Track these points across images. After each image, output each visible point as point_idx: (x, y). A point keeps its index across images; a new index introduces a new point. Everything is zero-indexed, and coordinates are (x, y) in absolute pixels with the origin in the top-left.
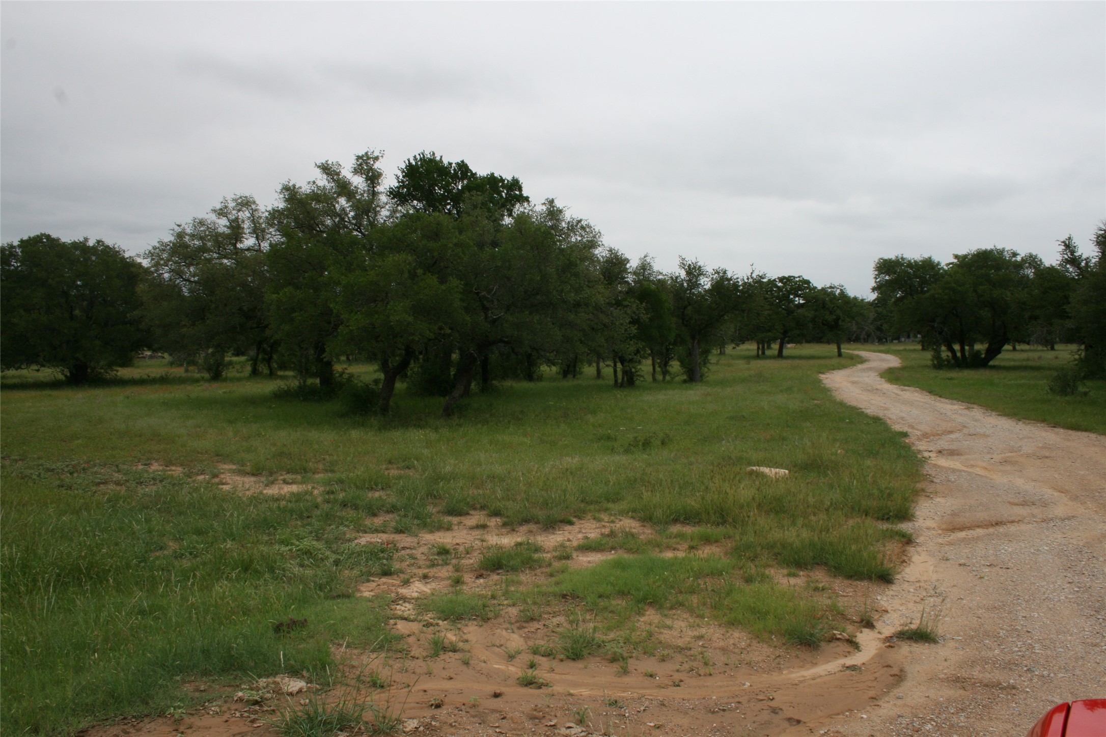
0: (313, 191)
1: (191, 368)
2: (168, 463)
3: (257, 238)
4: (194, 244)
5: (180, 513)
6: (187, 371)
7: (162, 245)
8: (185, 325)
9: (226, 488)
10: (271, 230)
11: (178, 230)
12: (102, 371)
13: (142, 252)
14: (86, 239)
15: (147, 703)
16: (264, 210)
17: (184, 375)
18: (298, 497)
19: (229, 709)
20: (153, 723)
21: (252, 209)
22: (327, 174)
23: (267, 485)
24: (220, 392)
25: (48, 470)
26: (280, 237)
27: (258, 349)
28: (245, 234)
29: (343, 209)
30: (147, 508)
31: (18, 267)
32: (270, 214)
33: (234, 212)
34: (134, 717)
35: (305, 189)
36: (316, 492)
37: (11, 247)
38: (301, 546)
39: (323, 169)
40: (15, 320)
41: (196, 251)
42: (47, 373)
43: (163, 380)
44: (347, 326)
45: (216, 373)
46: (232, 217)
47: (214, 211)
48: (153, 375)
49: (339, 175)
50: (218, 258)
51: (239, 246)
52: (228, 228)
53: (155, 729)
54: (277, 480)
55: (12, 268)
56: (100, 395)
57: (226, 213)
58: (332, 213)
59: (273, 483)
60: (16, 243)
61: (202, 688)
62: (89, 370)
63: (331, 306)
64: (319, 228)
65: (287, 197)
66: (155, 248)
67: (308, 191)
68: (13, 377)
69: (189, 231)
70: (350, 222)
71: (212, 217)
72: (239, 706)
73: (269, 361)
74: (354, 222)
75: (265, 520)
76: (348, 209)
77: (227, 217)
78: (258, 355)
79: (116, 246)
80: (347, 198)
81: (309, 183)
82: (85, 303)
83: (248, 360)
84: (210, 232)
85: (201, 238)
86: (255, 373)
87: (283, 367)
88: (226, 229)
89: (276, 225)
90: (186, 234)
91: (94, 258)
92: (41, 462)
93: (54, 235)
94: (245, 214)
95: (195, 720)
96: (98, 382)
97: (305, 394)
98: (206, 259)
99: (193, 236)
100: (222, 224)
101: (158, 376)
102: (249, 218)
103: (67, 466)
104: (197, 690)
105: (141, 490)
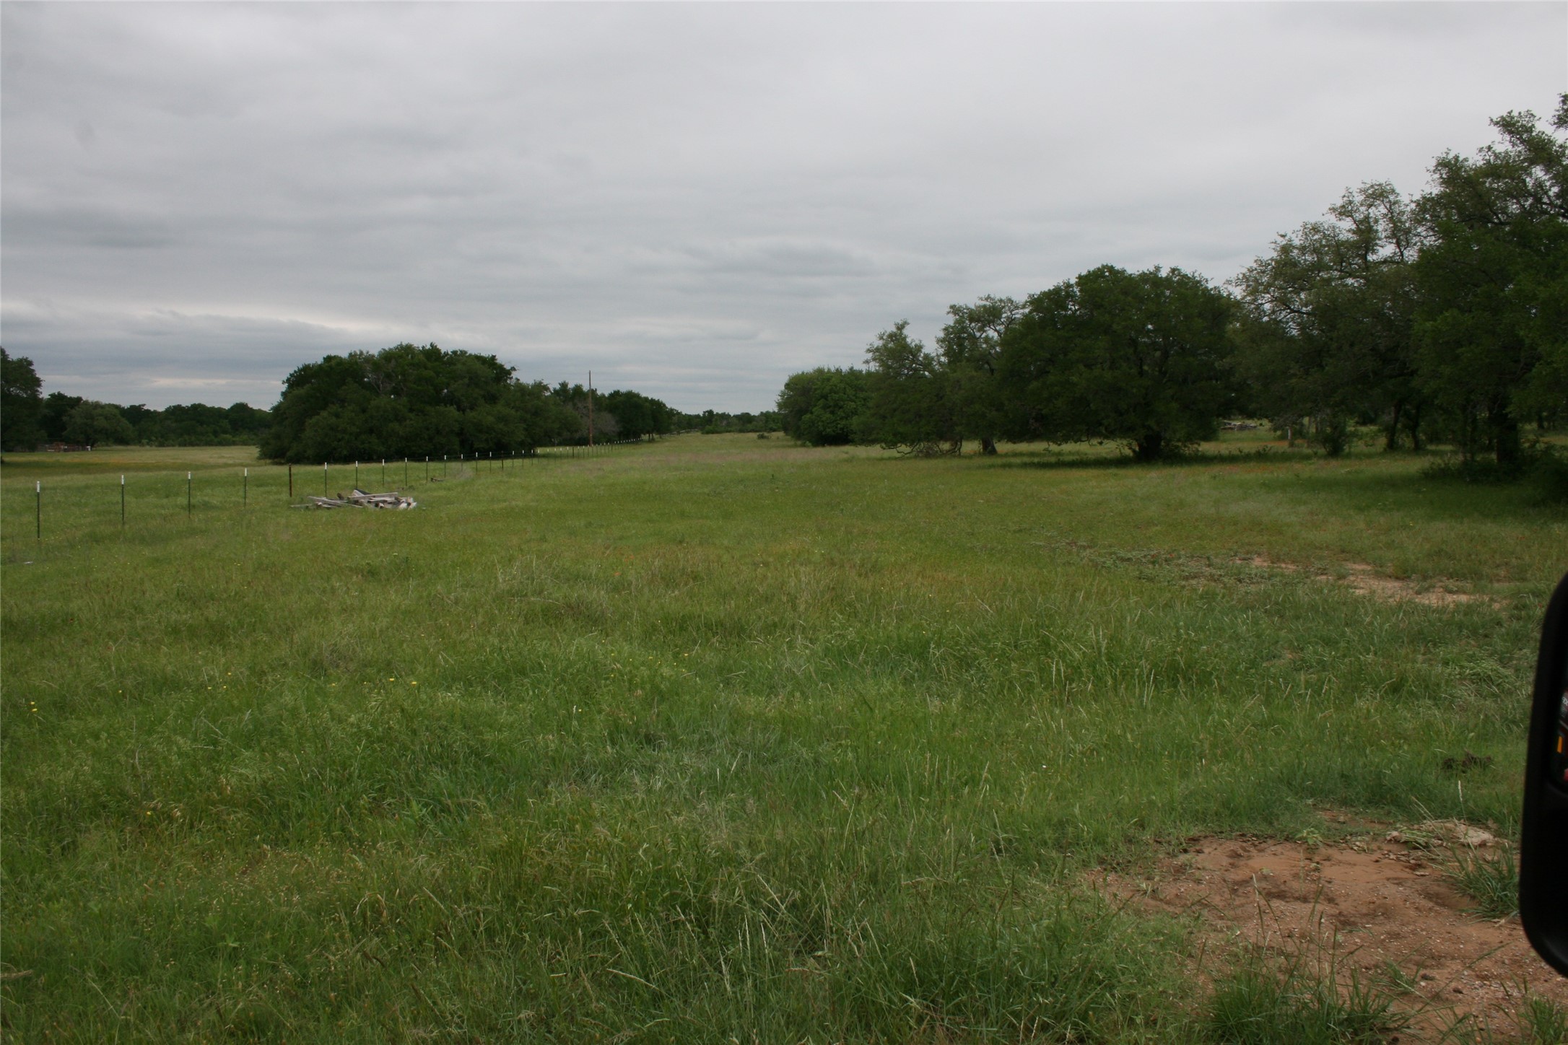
0: (1489, 162)
1: (1298, 442)
2: (1276, 559)
3: (1398, 245)
4: (1305, 260)
5: (1297, 618)
6: (1292, 445)
7: (1260, 265)
8: (1294, 375)
9: (1359, 592)
10: (1419, 230)
11: (1283, 242)
12: (1180, 444)
13: (1233, 277)
14: (1158, 269)
15: (1271, 823)
16: (1407, 202)
17: (1289, 450)
18: (1469, 610)
19: (1379, 848)
20: (1278, 847)
21: (1390, 202)
22: (1510, 132)
23: (1418, 593)
24: (1343, 471)
25: (1123, 560)
26: (1433, 238)
27: (1397, 412)
28: (1380, 239)
29: (1539, 184)
30: (1252, 608)
31: (1076, 310)
32: (1418, 205)
33: (1363, 209)
34: (1254, 835)
35: (1475, 159)
36: (1496, 606)
37: (1068, 286)
38: (1478, 670)
39: (1503, 125)
40: (1074, 379)
41: (1308, 270)
42: (1111, 448)
43: (1261, 457)
44: (1548, 364)
45: (1335, 446)
46: (1359, 216)
47: (1333, 210)
48: (1246, 451)
49: (1532, 132)
50: (1341, 278)
51: (1371, 257)
52: (1354, 233)
53: (1282, 854)
54: (1434, 587)
55: (1069, 312)
56: (1180, 475)
57: (1350, 212)
58: (1519, 192)
59: (1427, 590)
60: (1073, 281)
61: (1342, 819)
62: (1163, 443)
63: (1522, 333)
64: (1498, 218)
65: (1444, 176)
66: (1251, 270)
67: (1480, 163)
68: (1070, 453)
69: (1297, 242)
70: (1551, 204)
71: (1331, 219)
72: (1394, 847)
73: (1413, 428)
74: (1559, 202)
75: (1420, 632)
76: (1548, 184)
77: (1352, 216)
78: (1396, 422)
79: (1196, 275)
80: (1545, 166)
81: (1481, 150)
82: (1158, 354)
83: (1379, 431)
84: (1328, 240)
85: (1315, 251)
86: (1392, 447)
87: (1435, 438)
88: (1350, 235)
89: (1429, 221)
90: (1294, 247)
91: (1168, 293)
92: (1113, 550)
93: (1118, 267)
94: (1379, 210)
95: (1332, 852)
96: (1174, 458)
97: (1472, 475)
98: (1323, 279)
99: (1303, 249)
100: (1345, 228)
101: (1253, 451)
102: (1385, 216)
103: (1145, 556)
104: (1334, 820)
105: (1242, 588)
